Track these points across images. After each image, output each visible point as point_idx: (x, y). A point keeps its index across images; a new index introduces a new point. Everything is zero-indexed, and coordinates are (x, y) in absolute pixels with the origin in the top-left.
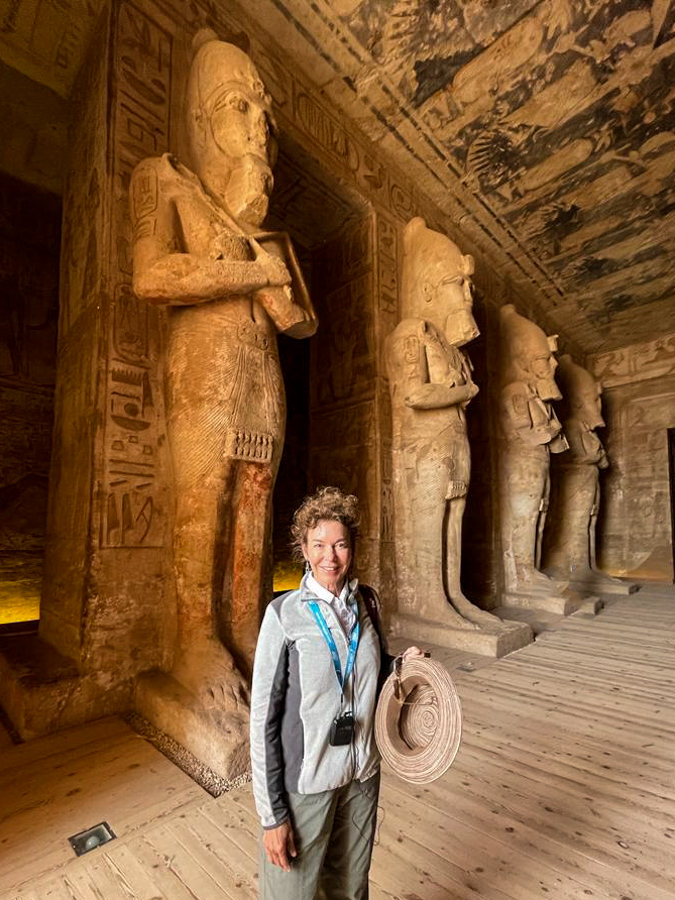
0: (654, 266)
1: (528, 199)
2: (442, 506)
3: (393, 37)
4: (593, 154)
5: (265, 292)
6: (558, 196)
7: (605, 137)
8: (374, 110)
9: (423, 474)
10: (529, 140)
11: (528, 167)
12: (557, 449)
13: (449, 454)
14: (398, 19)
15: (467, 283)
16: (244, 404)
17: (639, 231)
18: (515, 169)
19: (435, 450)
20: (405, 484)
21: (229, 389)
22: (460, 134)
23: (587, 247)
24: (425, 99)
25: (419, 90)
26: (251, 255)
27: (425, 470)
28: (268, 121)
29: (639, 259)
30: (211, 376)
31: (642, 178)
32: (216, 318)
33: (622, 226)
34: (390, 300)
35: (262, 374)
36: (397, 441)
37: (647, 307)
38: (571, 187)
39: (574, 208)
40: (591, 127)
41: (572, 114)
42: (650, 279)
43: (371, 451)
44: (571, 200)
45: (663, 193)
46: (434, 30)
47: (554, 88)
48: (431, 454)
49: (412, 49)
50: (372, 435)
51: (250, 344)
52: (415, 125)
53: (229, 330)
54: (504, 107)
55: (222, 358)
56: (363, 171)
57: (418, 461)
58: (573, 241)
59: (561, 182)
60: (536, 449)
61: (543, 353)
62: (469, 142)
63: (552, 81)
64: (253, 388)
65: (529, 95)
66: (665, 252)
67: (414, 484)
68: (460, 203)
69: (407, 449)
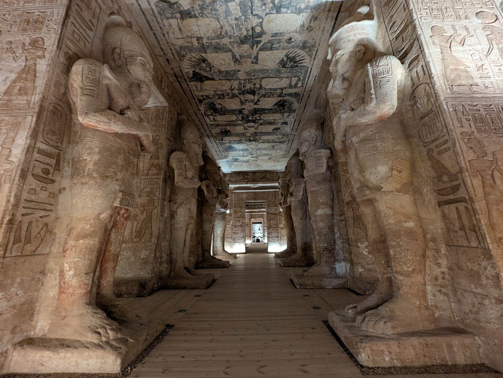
0: (245, 153)
1: (217, 123)
2: (186, 227)
3: (188, 60)
4: (236, 120)
6: (226, 125)
7: (240, 117)
8: (174, 73)
9: (179, 213)
10: (221, 108)
11: (219, 115)
14: (191, 57)
16: (127, 181)
17: (244, 143)
18: (216, 113)
19: (185, 204)
21: (122, 174)
22: (202, 96)
23: (230, 142)
24: (193, 81)
25: (192, 78)
29: (242, 150)
30: (114, 166)
31: (247, 131)
33: (240, 140)
35: (135, 169)
37: (242, 163)
38: (230, 125)
39: (229, 131)
40: (237, 114)
41: (234, 108)
42: (244, 156)
44: (229, 128)
45: (250, 136)
46: (202, 67)
48: (183, 206)
49: (194, 67)
51: (133, 155)
52: (188, 85)
53: (125, 147)
54: (217, 97)
55: (121, 159)
57: (177, 208)
58: (227, 139)
59: (227, 123)
62: (204, 99)
63: (230, 98)
64: (132, 174)
65: (224, 98)
66: (248, 151)
68: (196, 114)
69: (172, 202)
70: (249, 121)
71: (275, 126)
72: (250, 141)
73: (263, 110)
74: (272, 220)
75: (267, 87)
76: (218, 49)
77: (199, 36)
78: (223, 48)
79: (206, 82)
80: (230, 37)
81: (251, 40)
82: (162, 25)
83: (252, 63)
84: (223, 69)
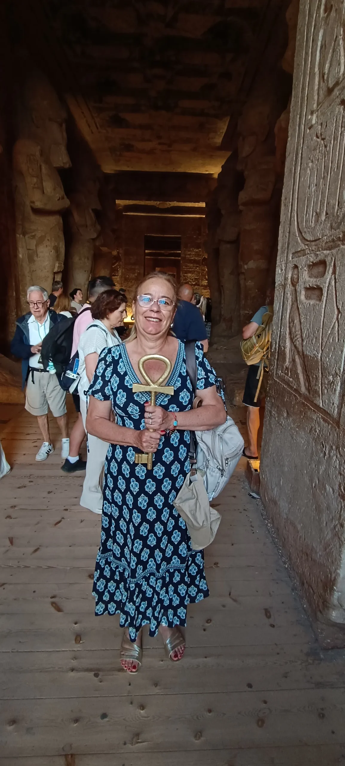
0: (147, 134)
1: (90, 61)
2: (52, 276)
4: (129, 59)
6: (107, 69)
7: (136, 53)
9: (40, 254)
10: (98, 28)
11: (95, 43)
13: (56, 244)
17: (144, 112)
18: (87, 39)
19: (48, 240)
20: (26, 259)
23: (116, 107)
27: (42, 252)
29: (141, 127)
31: (150, 85)
33: (137, 105)
36: (19, 228)
37: (141, 155)
38: (115, 69)
39: (115, 82)
40: (131, 44)
41: (123, 31)
42: (143, 140)
44: (113, 76)
45: (156, 99)
47: (117, 11)
48: (46, 243)
57: (37, 246)
58: (110, 100)
59: (110, 63)
60: (88, 241)
67: (34, 261)
69: (27, 236)
70: (154, 64)
71: (206, 80)
72: (157, 108)
73: (184, 40)
74: (190, 272)
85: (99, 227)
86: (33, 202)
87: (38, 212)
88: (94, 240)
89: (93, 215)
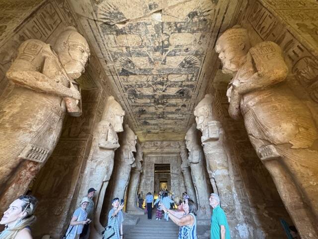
0: (156, 127)
1: (137, 104)
2: (101, 184)
3: (120, 61)
4: (150, 103)
5: (69, 99)
6: (142, 106)
7: (153, 101)
8: (110, 70)
9: (97, 171)
10: (140, 94)
11: (139, 98)
12: (133, 166)
13: (108, 165)
14: (122, 59)
15: (123, 117)
16: (42, 135)
17: (155, 120)
18: (136, 97)
19: (104, 163)
20: (89, 174)
21: (38, 127)
22: (127, 85)
23: (145, 119)
24: (122, 75)
25: (121, 73)
26: (69, 86)
27: (98, 170)
28: (88, 58)
29: (154, 125)
30: (31, 119)
31: (157, 111)
32: (44, 99)
33: (152, 117)
34: (100, 113)
35: (55, 125)
36: (90, 157)
38: (145, 106)
39: (145, 110)
40: (151, 98)
41: (149, 94)
42: (154, 129)
43: (79, 160)
44: (145, 108)
45: (159, 115)
46: (128, 66)
47: (147, 88)
48: (102, 164)
49: (123, 66)
50: (82, 154)
51: (56, 113)
52: (118, 78)
53: (49, 105)
54: (137, 86)
55: (40, 115)
56: (102, 80)
57: (97, 166)
58: (143, 116)
59: (144, 104)
60: (129, 165)
61: (134, 139)
62: (128, 88)
64: (50, 130)
65: (142, 87)
66: (158, 125)
67: (93, 174)
68: (122, 98)
69: (93, 161)
70: (159, 104)
71: (177, 108)
72: (160, 118)
73: (169, 95)
75: (172, 80)
76: (139, 54)
77: (127, 46)
78: (143, 54)
79: (130, 76)
80: (148, 47)
81: (161, 49)
82: (103, 38)
83: (162, 64)
84: (142, 67)
85: (134, 159)
86: (99, 144)
87: (102, 148)
88: (131, 165)
89: (132, 154)
